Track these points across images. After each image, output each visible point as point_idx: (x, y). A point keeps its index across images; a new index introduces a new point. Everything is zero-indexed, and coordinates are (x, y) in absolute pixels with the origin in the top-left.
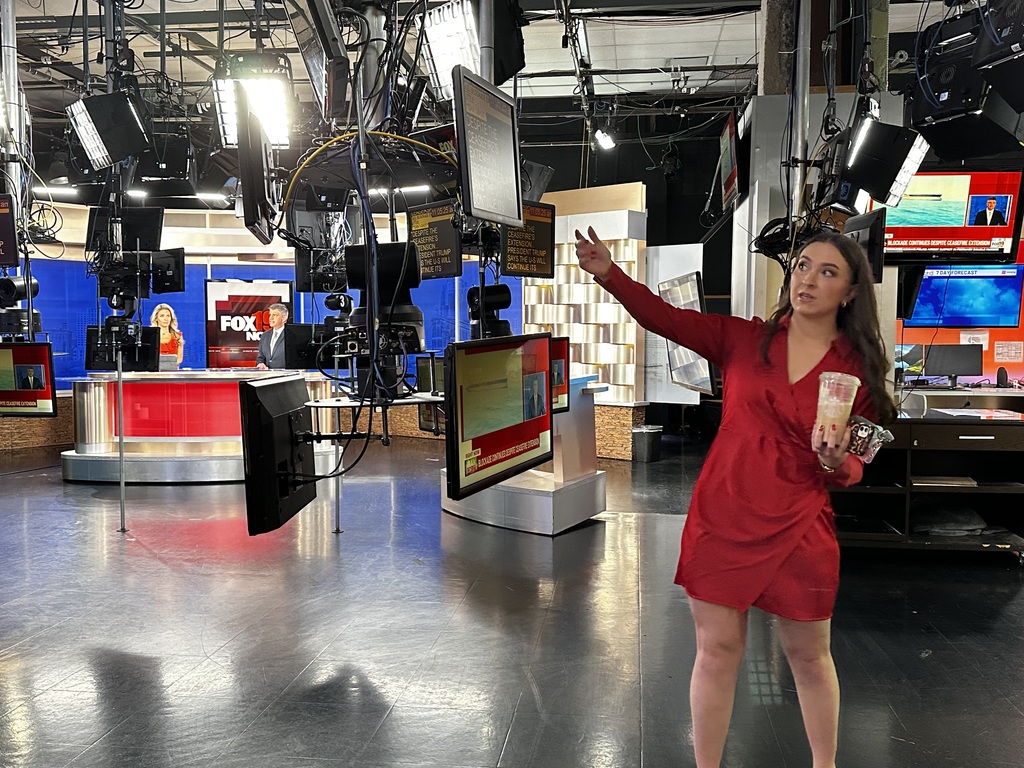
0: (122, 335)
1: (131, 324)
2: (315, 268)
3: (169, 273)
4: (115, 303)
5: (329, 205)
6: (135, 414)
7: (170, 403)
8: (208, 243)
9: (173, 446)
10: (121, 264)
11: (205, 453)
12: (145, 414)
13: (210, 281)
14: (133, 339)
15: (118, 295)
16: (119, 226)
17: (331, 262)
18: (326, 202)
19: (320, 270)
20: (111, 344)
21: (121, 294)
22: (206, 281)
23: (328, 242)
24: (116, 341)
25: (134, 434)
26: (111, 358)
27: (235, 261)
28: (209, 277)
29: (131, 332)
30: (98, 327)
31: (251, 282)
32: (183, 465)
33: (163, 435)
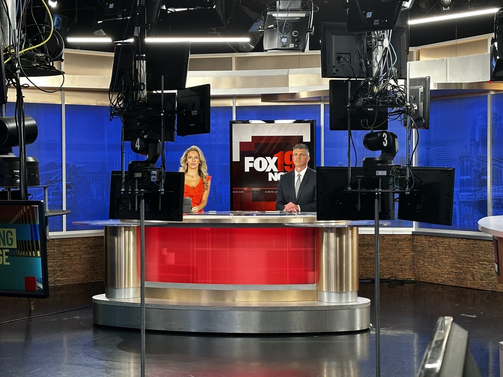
0: (145, 181)
1: (154, 169)
2: (353, 101)
3: (194, 113)
4: (138, 146)
5: (376, 22)
6: (162, 259)
7: (194, 248)
8: (234, 85)
9: (198, 292)
10: (145, 104)
11: (228, 301)
12: (171, 259)
13: (234, 122)
14: (156, 186)
15: (142, 139)
16: (144, 63)
17: (373, 93)
18: (371, 20)
19: (360, 102)
20: (133, 191)
21: (145, 137)
22: (232, 123)
23: (370, 69)
24: (139, 189)
25: (162, 279)
26: (133, 207)
27: (258, 102)
28: (234, 119)
29: (154, 178)
30: (121, 172)
31: (273, 122)
32: (207, 314)
33: (188, 281)
